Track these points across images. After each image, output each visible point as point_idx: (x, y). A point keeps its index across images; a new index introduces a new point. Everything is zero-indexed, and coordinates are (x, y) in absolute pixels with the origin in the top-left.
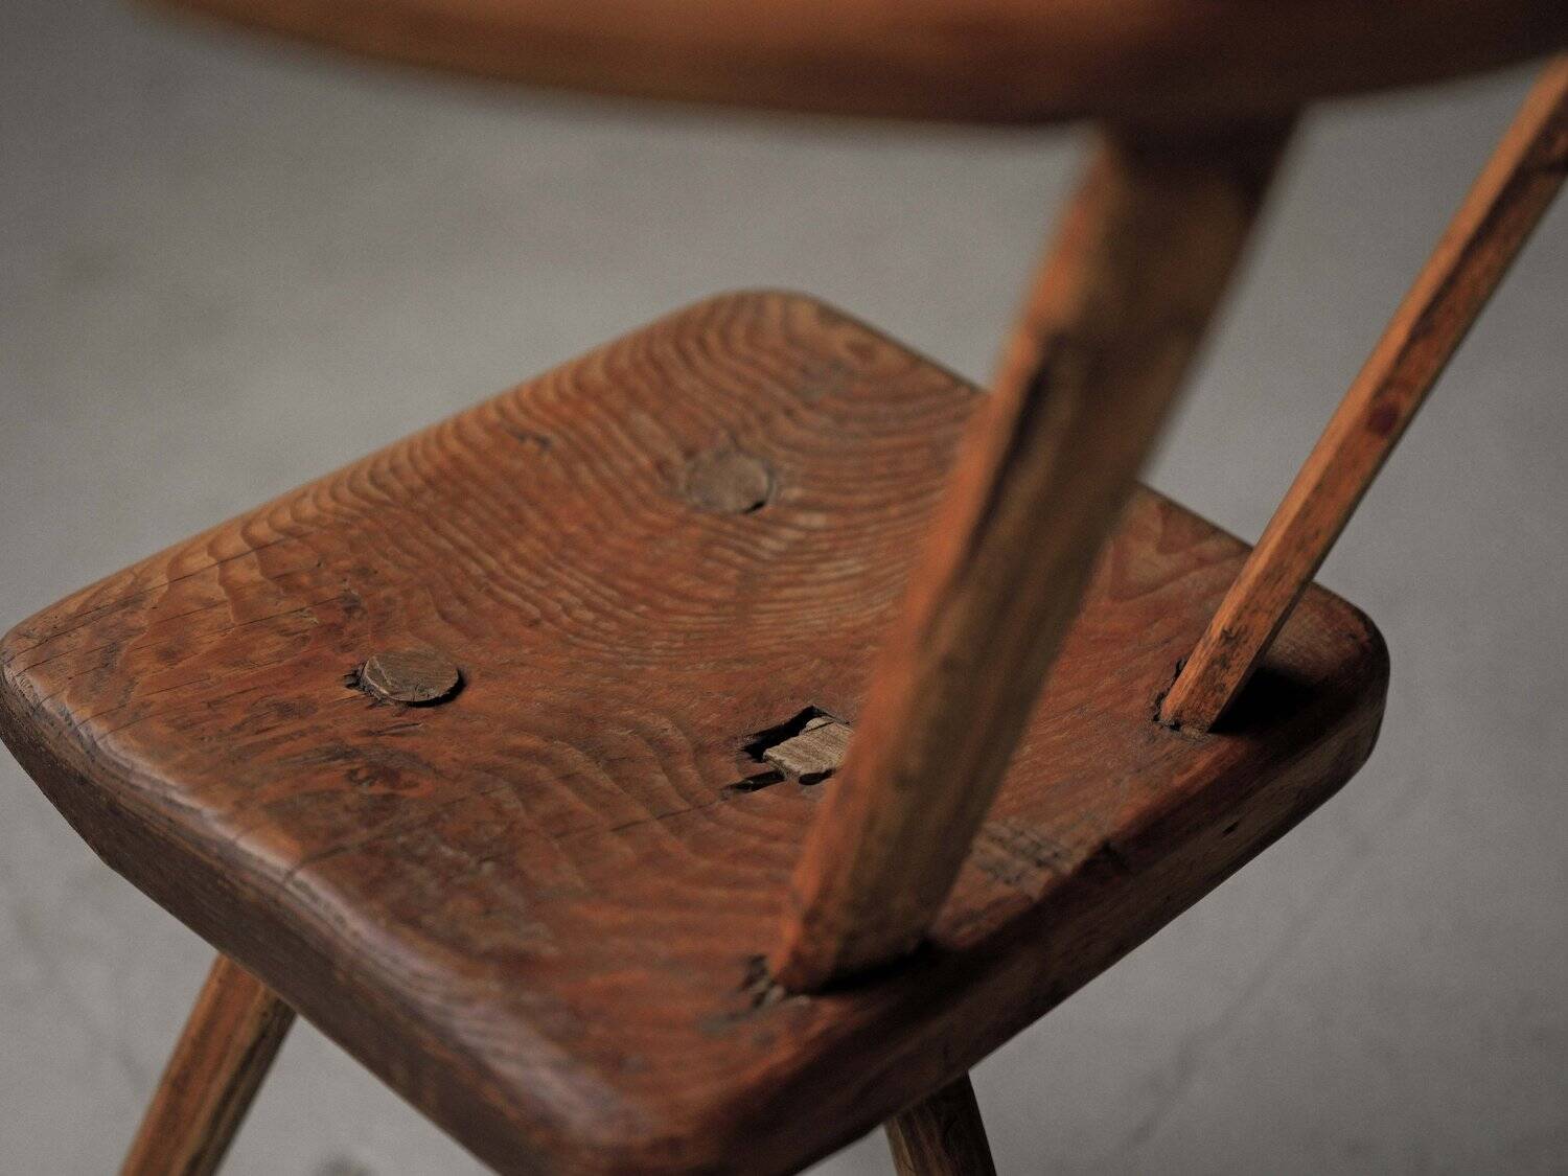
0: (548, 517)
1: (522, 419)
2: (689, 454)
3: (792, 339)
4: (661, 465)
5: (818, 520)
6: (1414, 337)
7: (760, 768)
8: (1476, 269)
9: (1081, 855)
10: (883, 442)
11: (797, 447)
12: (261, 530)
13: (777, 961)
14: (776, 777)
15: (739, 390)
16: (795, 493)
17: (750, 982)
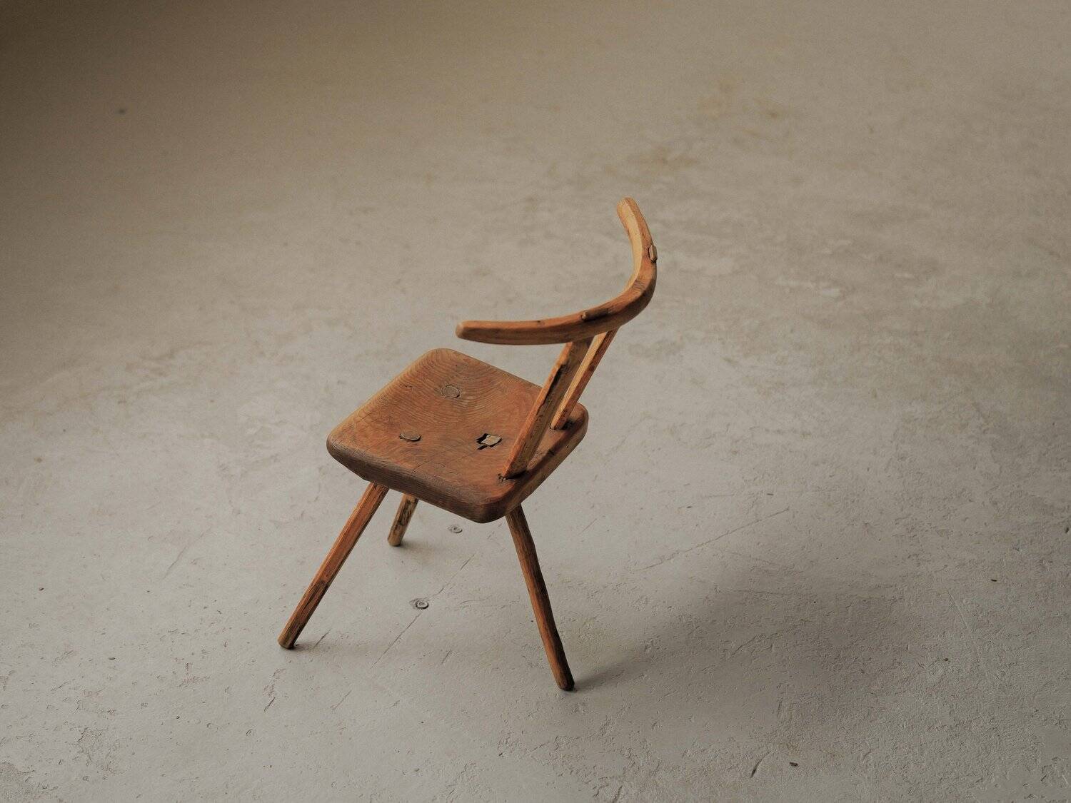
0: (419, 403)
1: (404, 383)
2: (440, 387)
3: (452, 360)
4: (436, 390)
5: (472, 398)
6: (596, 354)
7: (482, 445)
8: (606, 342)
9: (546, 452)
10: (478, 380)
11: (462, 383)
12: (366, 411)
13: (503, 474)
14: (485, 447)
15: (445, 372)
16: (464, 393)
17: (500, 478)
